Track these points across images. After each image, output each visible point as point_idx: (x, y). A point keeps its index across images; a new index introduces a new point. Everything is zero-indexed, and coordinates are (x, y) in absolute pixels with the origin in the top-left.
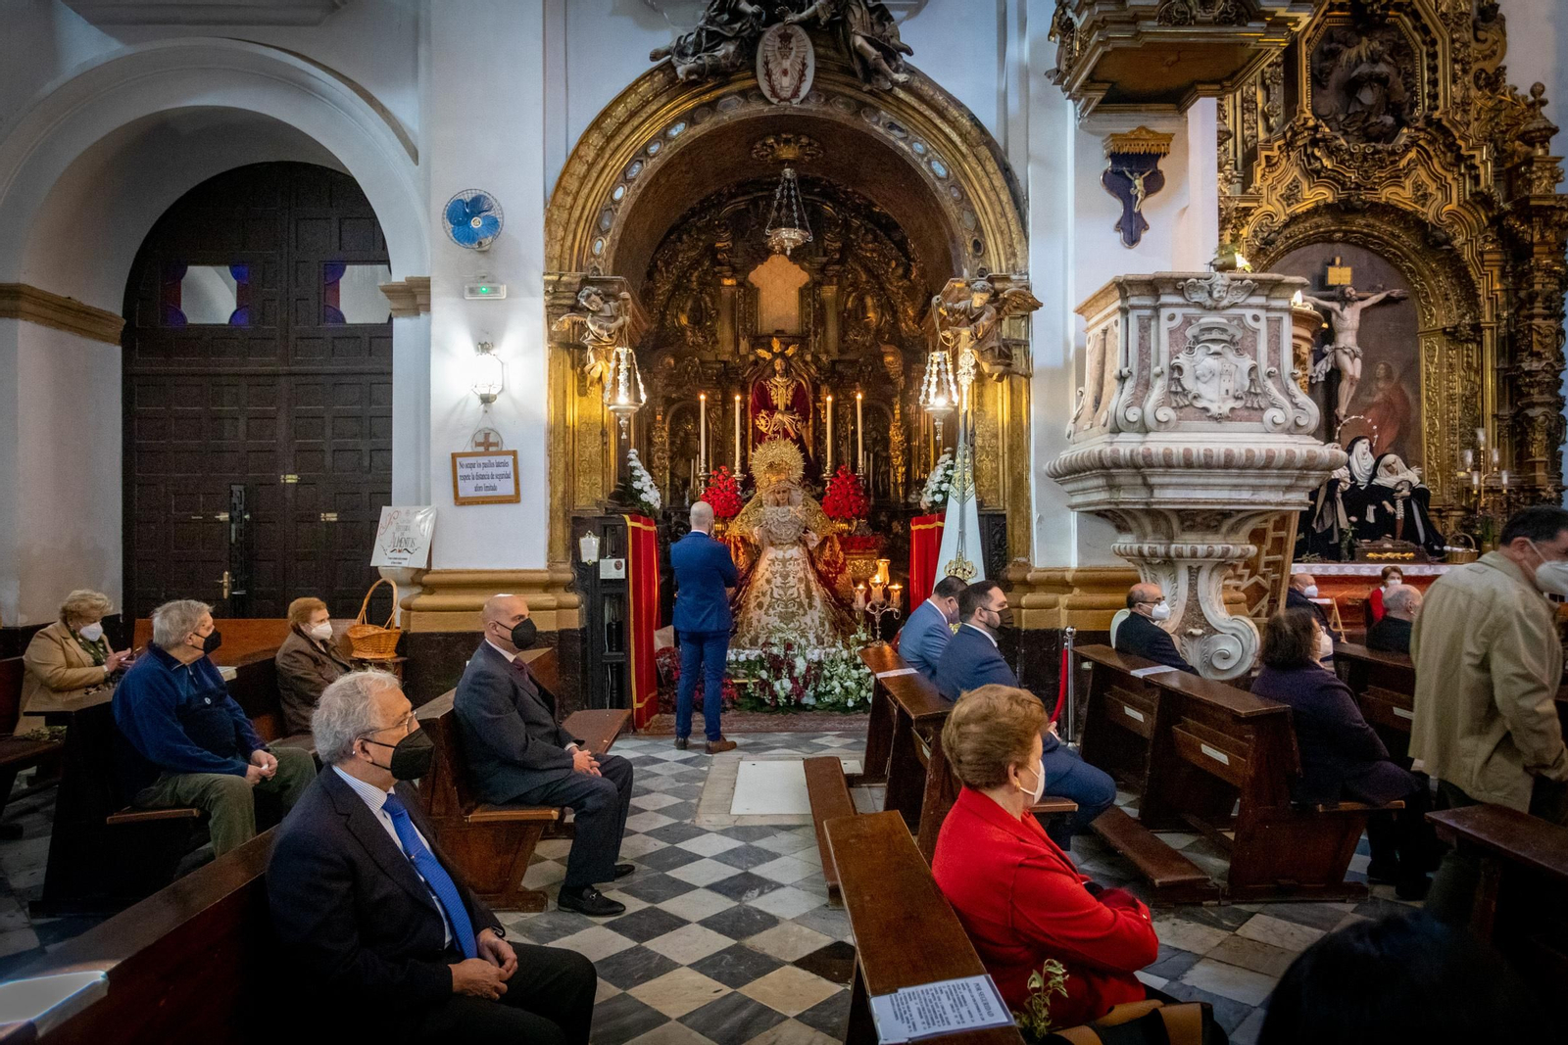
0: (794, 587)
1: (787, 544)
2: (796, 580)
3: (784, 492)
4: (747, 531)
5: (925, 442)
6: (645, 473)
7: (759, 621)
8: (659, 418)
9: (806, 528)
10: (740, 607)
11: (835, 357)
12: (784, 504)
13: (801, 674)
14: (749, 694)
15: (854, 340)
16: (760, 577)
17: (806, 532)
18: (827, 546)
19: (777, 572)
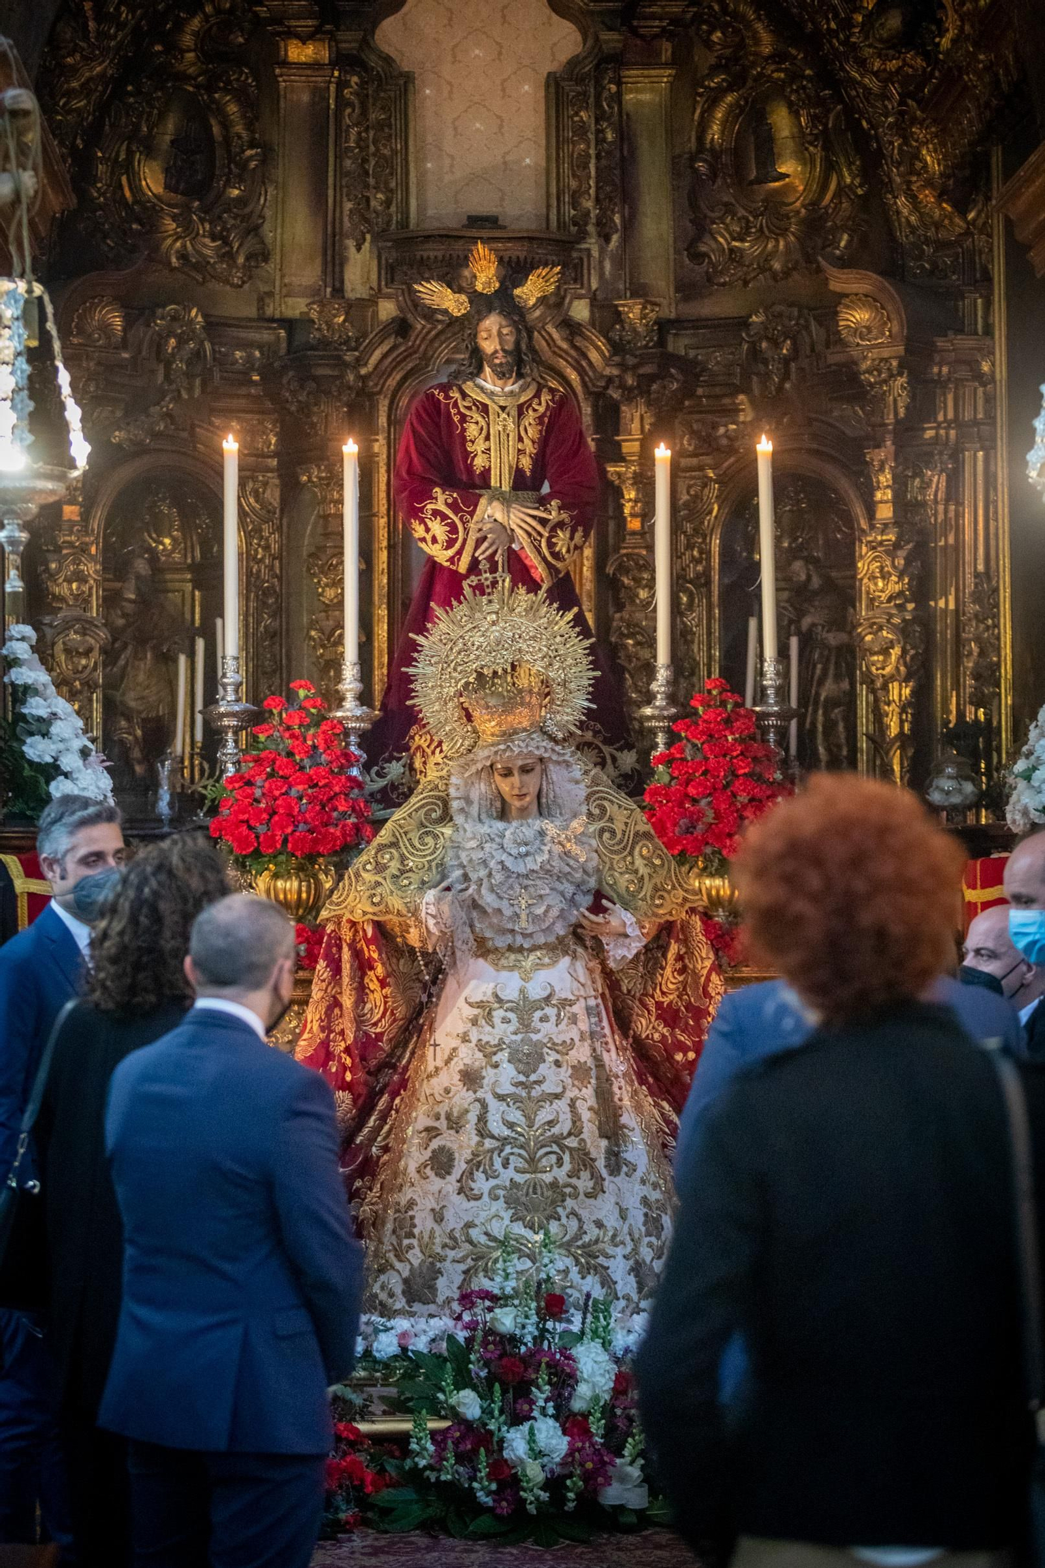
0: (557, 1096)
1: (534, 948)
2: (565, 1073)
3: (525, 770)
4: (396, 903)
5: (977, 597)
6: (62, 706)
7: (439, 1217)
9: (599, 895)
10: (368, 1168)
11: (669, 311)
12: (523, 812)
13: (596, 1398)
14: (416, 1472)
15: (732, 250)
16: (439, 1063)
17: (597, 908)
18: (671, 955)
19: (499, 1047)
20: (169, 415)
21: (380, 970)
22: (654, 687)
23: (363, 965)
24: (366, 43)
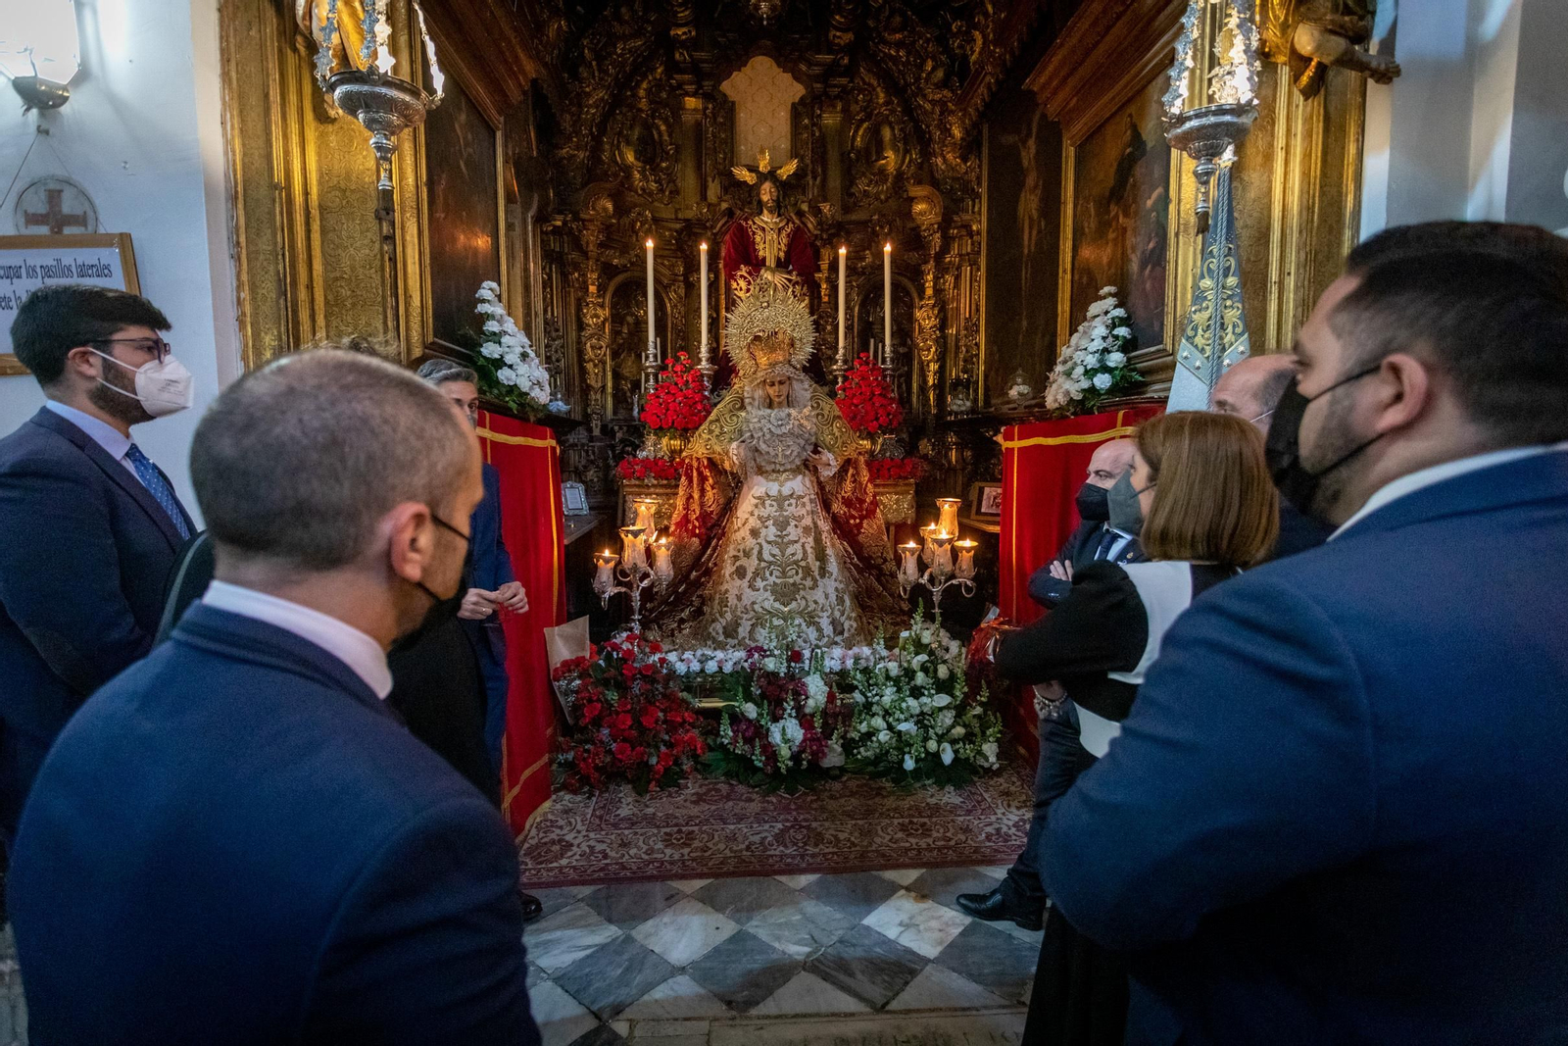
0: (796, 542)
1: (785, 471)
2: (800, 530)
3: (781, 383)
4: (718, 449)
6: (512, 328)
7: (739, 598)
8: (592, 289)
9: (816, 446)
10: (708, 573)
12: (780, 405)
13: (817, 707)
14: (722, 745)
15: (865, 191)
16: (740, 525)
17: (816, 451)
18: (849, 475)
19: (768, 518)
20: (636, 256)
21: (711, 481)
22: (837, 357)
23: (703, 479)
24: (716, 87)
